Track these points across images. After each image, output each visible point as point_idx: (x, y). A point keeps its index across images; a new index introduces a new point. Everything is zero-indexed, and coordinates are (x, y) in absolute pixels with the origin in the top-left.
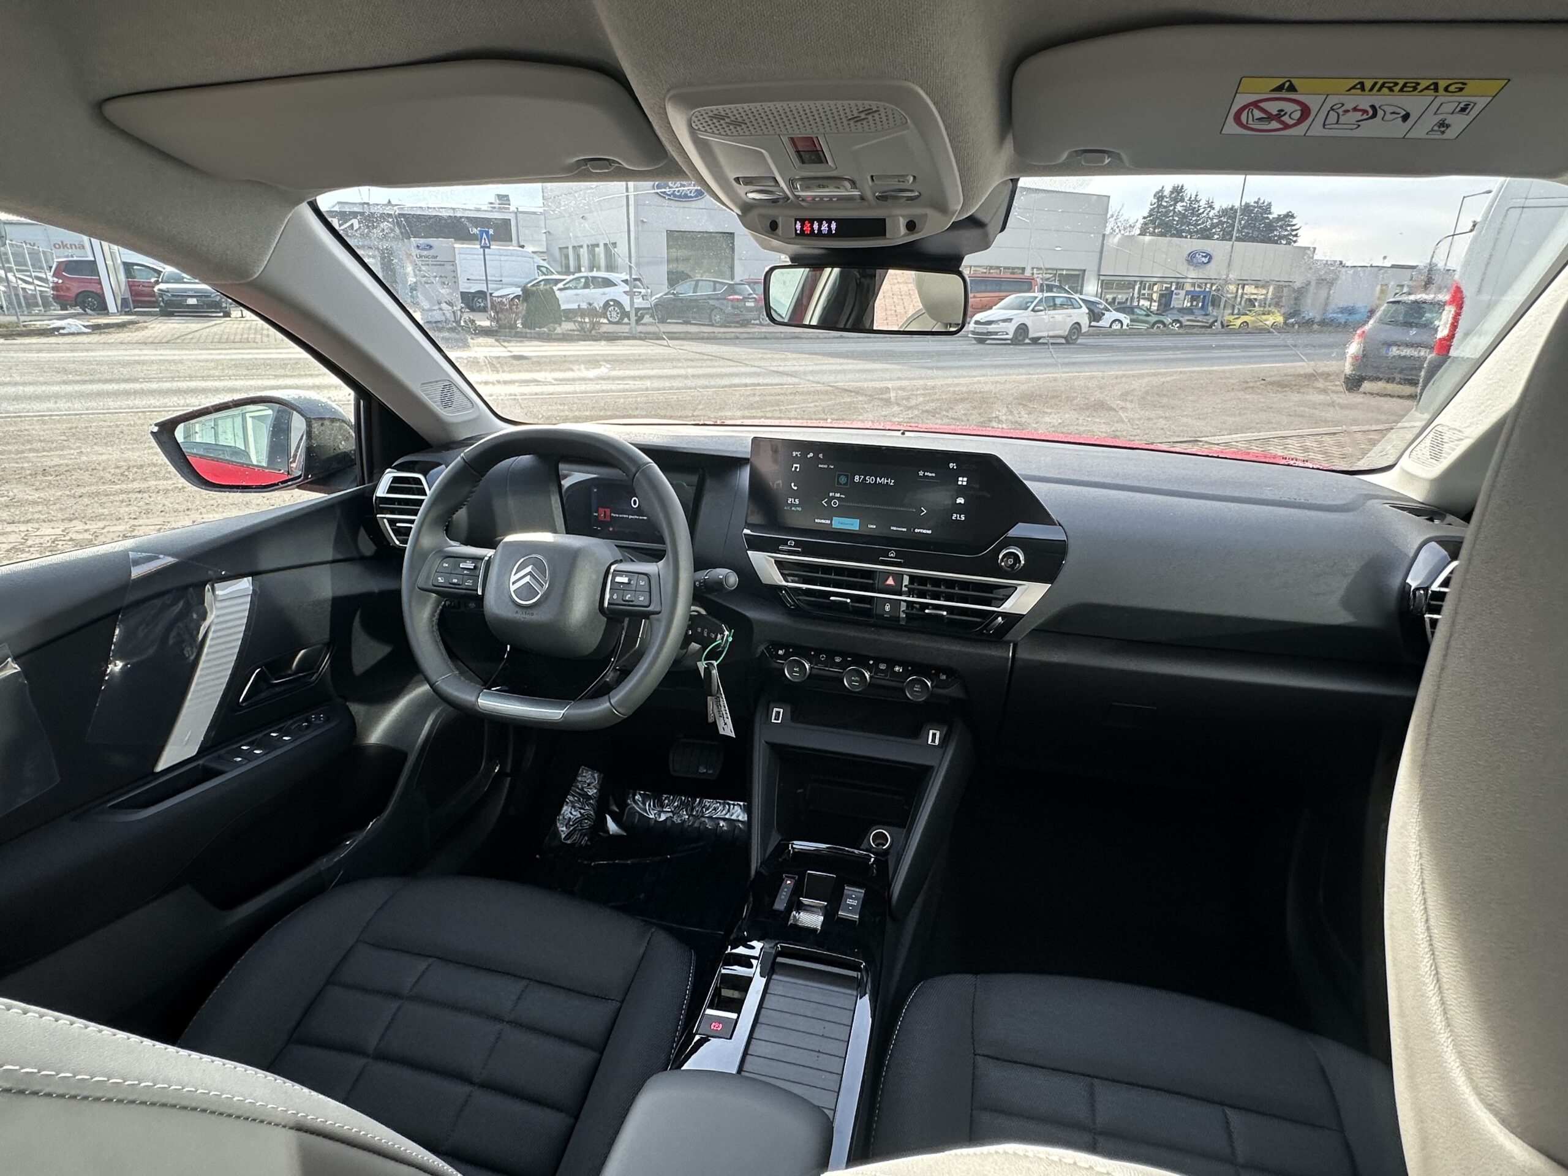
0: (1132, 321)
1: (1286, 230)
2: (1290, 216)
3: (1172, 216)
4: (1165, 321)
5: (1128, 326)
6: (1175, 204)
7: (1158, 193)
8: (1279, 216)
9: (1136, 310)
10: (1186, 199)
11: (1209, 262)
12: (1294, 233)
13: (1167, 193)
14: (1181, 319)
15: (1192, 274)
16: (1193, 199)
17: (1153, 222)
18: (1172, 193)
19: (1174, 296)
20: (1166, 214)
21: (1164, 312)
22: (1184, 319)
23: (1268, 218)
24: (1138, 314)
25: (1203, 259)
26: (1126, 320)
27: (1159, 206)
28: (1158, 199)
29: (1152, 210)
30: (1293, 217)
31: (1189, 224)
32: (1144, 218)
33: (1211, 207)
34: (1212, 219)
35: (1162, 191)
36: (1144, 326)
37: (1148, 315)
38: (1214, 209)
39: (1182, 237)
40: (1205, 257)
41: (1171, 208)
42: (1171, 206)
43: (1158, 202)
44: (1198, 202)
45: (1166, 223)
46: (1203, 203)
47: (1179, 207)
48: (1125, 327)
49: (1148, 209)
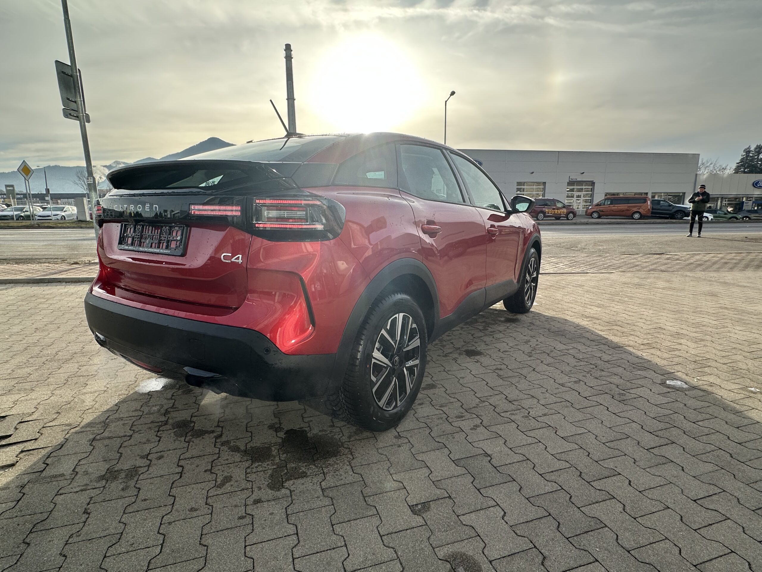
0: (714, 217)
3: (757, 161)
4: (738, 217)
5: (712, 219)
7: (747, 149)
9: (718, 211)
13: (752, 148)
14: (749, 216)
15: (757, 192)
17: (743, 165)
18: (756, 149)
19: (745, 204)
20: (752, 160)
21: (738, 212)
22: (753, 216)
26: (711, 217)
27: (747, 156)
28: (746, 152)
29: (742, 159)
32: (737, 163)
35: (749, 148)
36: (723, 220)
37: (725, 214)
41: (756, 157)
42: (756, 156)
43: (746, 154)
45: (753, 165)
48: (710, 220)
49: (740, 159)
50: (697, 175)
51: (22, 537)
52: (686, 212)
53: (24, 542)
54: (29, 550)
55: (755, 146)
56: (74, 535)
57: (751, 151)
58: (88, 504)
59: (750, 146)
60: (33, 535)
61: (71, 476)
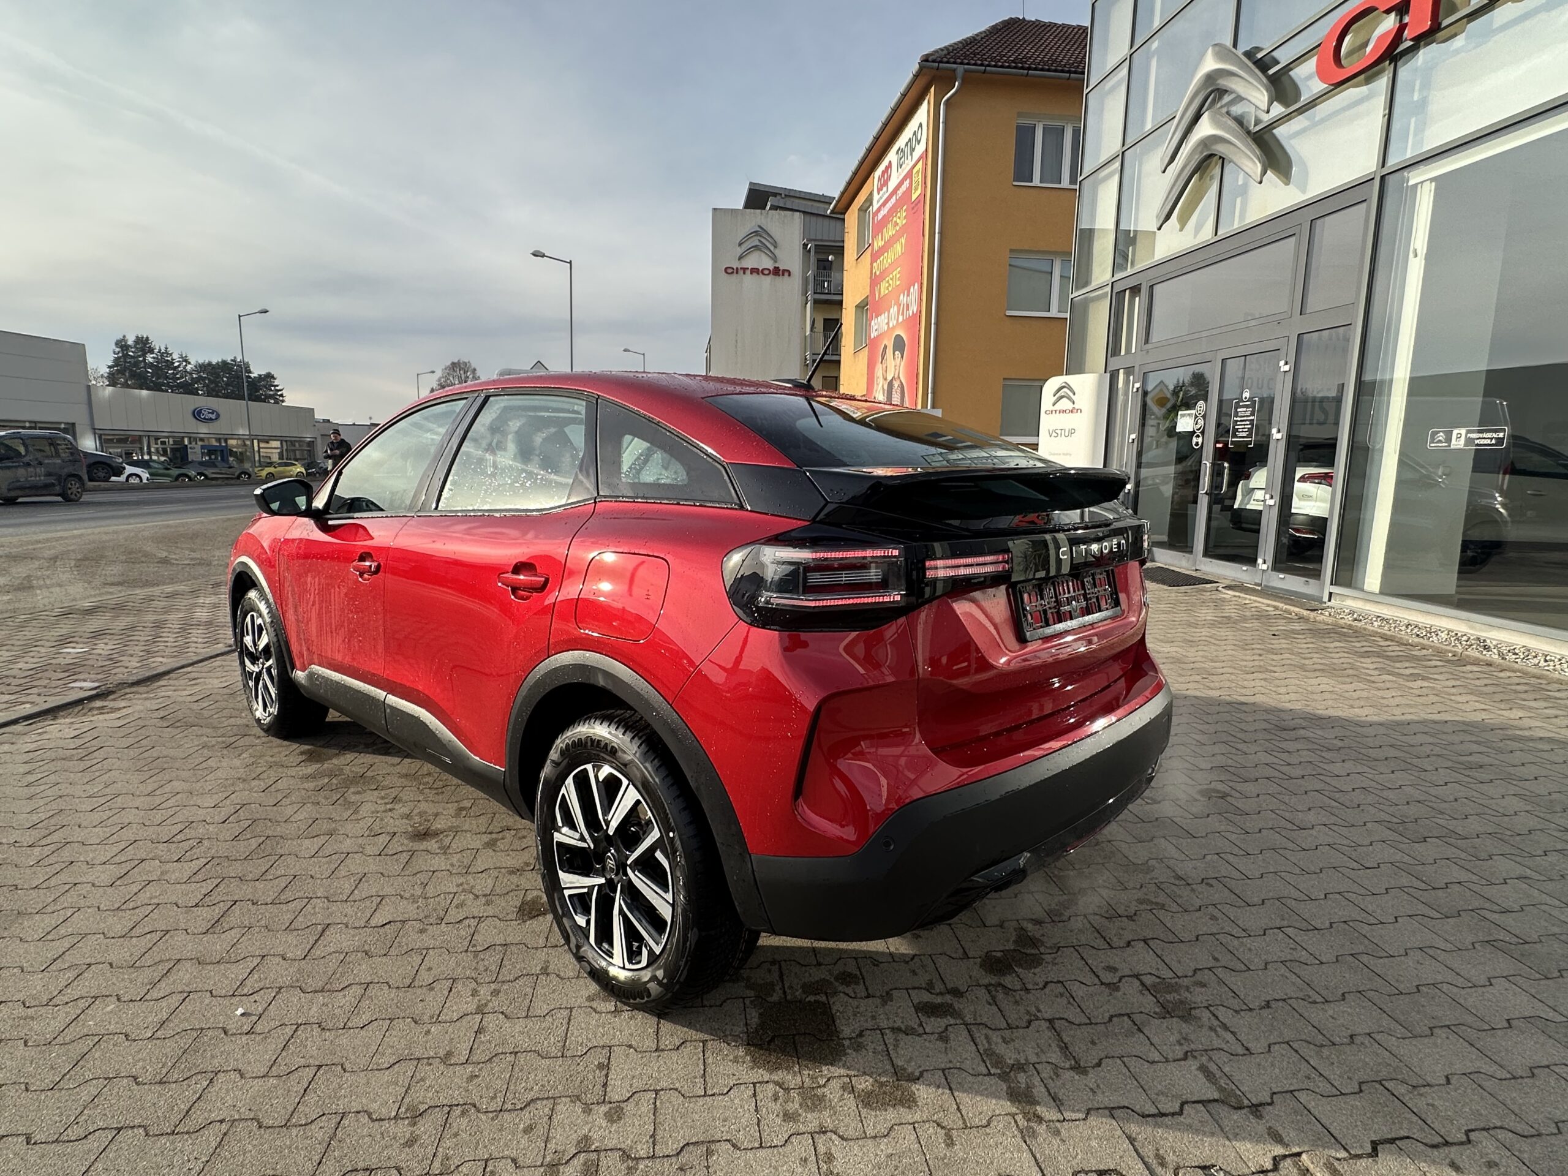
0: (150, 474)
1: (271, 390)
2: (269, 376)
3: (144, 367)
4: (188, 475)
5: (148, 479)
6: (144, 355)
7: (120, 341)
8: (260, 375)
9: (151, 464)
10: (156, 351)
11: (216, 419)
12: (279, 393)
13: (130, 342)
14: (206, 472)
15: (203, 429)
16: (163, 351)
17: (121, 372)
18: (136, 342)
19: (189, 450)
20: (135, 364)
22: (209, 472)
23: (250, 377)
24: (155, 468)
25: (210, 416)
26: (145, 475)
27: (126, 356)
28: (121, 347)
29: (116, 360)
30: (273, 377)
31: (167, 378)
32: (109, 367)
33: (186, 361)
34: (191, 374)
35: (124, 339)
36: (167, 480)
37: (166, 469)
38: (189, 363)
39: (162, 391)
40: (212, 413)
41: (141, 359)
42: (140, 356)
43: (122, 351)
44: (171, 354)
45: (139, 374)
46: (176, 356)
47: (150, 358)
48: (145, 481)
49: (112, 359)
50: (89, 387)
51: (1347, 1049)
52: (114, 465)
53: (1353, 1043)
54: (1359, 1030)
55: (134, 338)
56: (1310, 1000)
57: (129, 346)
58: (1251, 1010)
59: (124, 336)
60: (1337, 1040)
61: (1199, 1057)
